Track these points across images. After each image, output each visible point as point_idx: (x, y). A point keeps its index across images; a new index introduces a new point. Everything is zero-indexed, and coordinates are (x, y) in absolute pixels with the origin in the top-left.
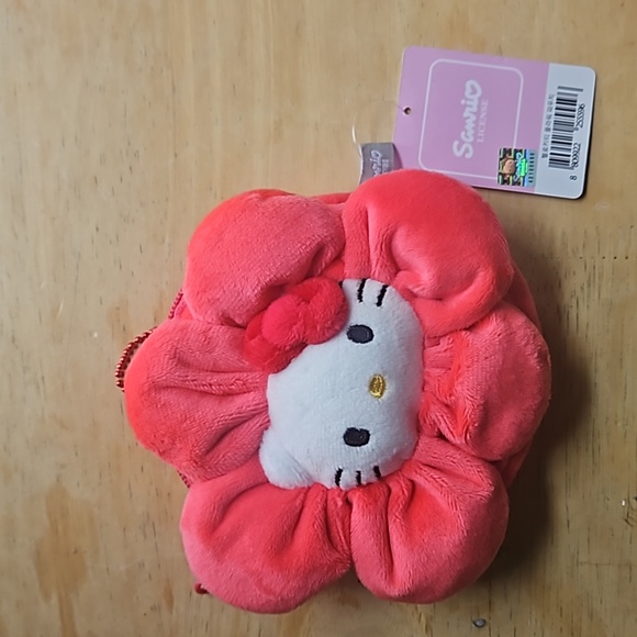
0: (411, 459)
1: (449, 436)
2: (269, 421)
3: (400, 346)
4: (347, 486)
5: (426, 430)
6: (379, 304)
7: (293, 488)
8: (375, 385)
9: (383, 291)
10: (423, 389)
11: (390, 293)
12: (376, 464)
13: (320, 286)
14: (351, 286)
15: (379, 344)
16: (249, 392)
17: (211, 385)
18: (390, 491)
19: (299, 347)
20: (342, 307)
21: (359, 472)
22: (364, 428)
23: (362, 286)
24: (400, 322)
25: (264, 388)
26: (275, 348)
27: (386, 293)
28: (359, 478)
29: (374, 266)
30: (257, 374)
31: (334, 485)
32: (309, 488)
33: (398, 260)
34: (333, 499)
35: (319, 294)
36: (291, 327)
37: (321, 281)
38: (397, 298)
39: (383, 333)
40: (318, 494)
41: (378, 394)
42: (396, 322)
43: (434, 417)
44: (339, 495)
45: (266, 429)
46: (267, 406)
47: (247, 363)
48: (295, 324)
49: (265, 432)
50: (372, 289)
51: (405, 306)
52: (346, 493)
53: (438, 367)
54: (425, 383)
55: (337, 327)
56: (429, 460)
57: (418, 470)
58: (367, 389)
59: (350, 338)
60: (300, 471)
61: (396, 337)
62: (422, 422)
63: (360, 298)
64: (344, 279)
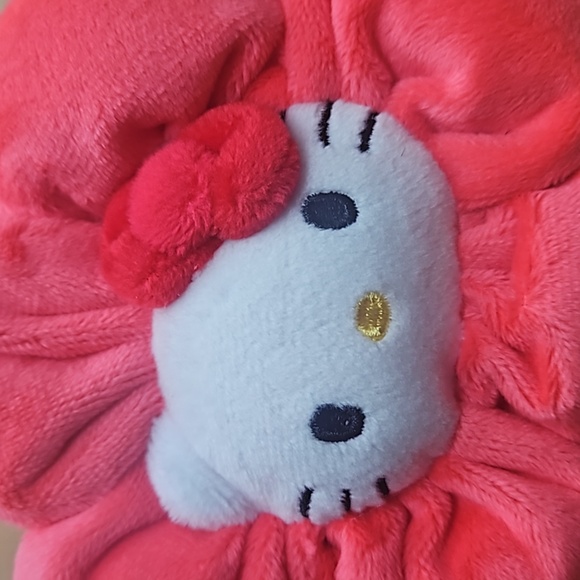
0: (446, 455)
1: (522, 405)
2: (160, 400)
3: (414, 230)
4: (324, 516)
5: (474, 395)
6: (364, 147)
7: (217, 527)
8: (369, 313)
9: (370, 122)
10: (461, 314)
11: (384, 126)
12: (380, 473)
13: (238, 119)
14: (304, 116)
15: (370, 229)
16: (117, 345)
17: (37, 340)
18: (409, 516)
19: (204, 247)
20: (287, 155)
21: (347, 492)
22: (352, 403)
23: (327, 115)
24: (409, 181)
25: (147, 335)
26: (157, 255)
27: (376, 127)
28: (347, 501)
29: (345, 68)
30: (129, 310)
31: (299, 518)
32: (250, 526)
33: (392, 58)
34: (298, 543)
35: (237, 133)
36: (183, 206)
37: (240, 110)
38: (400, 134)
39: (377, 205)
40: (268, 538)
41: (375, 331)
42: (401, 181)
43: (489, 369)
44: (308, 536)
45: (158, 414)
46: (154, 370)
47: (105, 287)
48: (191, 198)
49: (155, 421)
50: (347, 118)
51: (416, 150)
52: (323, 529)
53: (489, 268)
54: (464, 302)
55: (280, 199)
56: (484, 454)
57: (465, 475)
58: (351, 323)
59: (309, 221)
60: (228, 494)
61: (402, 212)
62: (464, 381)
63: (324, 138)
64: (288, 103)
